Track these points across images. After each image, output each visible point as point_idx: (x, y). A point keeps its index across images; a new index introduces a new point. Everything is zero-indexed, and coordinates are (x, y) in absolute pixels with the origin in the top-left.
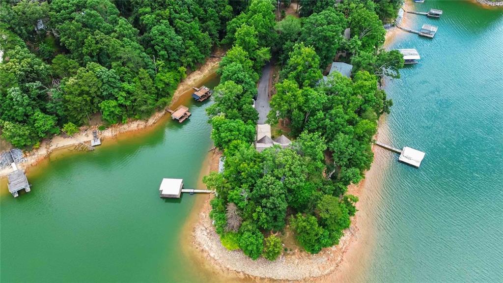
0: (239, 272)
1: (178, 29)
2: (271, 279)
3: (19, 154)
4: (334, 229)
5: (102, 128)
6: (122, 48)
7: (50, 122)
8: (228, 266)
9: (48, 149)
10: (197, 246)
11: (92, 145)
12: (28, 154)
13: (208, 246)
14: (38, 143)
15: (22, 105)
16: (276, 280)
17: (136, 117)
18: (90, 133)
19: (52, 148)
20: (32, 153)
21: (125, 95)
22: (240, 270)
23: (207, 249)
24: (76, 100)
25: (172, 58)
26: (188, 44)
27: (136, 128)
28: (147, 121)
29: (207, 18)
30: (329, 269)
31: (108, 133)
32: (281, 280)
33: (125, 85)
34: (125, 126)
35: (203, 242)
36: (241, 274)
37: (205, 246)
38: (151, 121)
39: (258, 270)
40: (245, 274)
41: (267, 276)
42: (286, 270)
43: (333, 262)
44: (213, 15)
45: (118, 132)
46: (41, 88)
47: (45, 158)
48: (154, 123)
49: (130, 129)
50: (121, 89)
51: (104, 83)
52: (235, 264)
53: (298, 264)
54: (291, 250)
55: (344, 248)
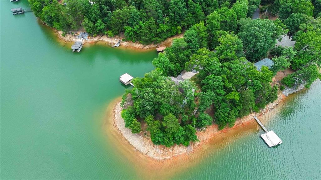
0: (119, 130)
1: (188, 5)
2: (129, 142)
3: (87, 35)
4: (168, 136)
5: (124, 40)
6: (149, 4)
7: (103, 26)
8: (117, 125)
9: (99, 39)
10: (114, 109)
11: (115, 45)
12: (90, 37)
13: (118, 111)
14: (96, 35)
15: (96, 14)
16: (130, 144)
17: (141, 41)
18: (118, 40)
19: (100, 39)
20: (92, 38)
21: (138, 27)
22: (120, 130)
23: (116, 112)
24: (115, 20)
25: (176, 19)
26: (189, 15)
27: (138, 47)
28: (145, 46)
29: (212, 5)
30: (159, 158)
31: (125, 44)
32: (132, 146)
33: (141, 23)
34: (134, 44)
35: (117, 109)
36: (119, 131)
37: (117, 111)
38: (147, 47)
39: (127, 134)
40: (120, 133)
41: (129, 140)
42: (138, 143)
43: (164, 156)
44: (215, 4)
45: (129, 45)
46: (107, 10)
47: (95, 42)
48: (147, 49)
49: (135, 46)
50: (138, 24)
51: (131, 18)
52: (121, 126)
53: (146, 145)
54: (147, 136)
55: (176, 154)
